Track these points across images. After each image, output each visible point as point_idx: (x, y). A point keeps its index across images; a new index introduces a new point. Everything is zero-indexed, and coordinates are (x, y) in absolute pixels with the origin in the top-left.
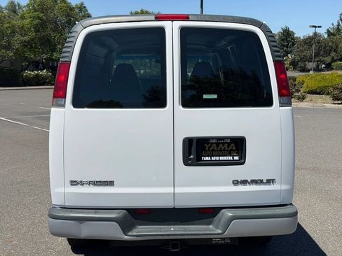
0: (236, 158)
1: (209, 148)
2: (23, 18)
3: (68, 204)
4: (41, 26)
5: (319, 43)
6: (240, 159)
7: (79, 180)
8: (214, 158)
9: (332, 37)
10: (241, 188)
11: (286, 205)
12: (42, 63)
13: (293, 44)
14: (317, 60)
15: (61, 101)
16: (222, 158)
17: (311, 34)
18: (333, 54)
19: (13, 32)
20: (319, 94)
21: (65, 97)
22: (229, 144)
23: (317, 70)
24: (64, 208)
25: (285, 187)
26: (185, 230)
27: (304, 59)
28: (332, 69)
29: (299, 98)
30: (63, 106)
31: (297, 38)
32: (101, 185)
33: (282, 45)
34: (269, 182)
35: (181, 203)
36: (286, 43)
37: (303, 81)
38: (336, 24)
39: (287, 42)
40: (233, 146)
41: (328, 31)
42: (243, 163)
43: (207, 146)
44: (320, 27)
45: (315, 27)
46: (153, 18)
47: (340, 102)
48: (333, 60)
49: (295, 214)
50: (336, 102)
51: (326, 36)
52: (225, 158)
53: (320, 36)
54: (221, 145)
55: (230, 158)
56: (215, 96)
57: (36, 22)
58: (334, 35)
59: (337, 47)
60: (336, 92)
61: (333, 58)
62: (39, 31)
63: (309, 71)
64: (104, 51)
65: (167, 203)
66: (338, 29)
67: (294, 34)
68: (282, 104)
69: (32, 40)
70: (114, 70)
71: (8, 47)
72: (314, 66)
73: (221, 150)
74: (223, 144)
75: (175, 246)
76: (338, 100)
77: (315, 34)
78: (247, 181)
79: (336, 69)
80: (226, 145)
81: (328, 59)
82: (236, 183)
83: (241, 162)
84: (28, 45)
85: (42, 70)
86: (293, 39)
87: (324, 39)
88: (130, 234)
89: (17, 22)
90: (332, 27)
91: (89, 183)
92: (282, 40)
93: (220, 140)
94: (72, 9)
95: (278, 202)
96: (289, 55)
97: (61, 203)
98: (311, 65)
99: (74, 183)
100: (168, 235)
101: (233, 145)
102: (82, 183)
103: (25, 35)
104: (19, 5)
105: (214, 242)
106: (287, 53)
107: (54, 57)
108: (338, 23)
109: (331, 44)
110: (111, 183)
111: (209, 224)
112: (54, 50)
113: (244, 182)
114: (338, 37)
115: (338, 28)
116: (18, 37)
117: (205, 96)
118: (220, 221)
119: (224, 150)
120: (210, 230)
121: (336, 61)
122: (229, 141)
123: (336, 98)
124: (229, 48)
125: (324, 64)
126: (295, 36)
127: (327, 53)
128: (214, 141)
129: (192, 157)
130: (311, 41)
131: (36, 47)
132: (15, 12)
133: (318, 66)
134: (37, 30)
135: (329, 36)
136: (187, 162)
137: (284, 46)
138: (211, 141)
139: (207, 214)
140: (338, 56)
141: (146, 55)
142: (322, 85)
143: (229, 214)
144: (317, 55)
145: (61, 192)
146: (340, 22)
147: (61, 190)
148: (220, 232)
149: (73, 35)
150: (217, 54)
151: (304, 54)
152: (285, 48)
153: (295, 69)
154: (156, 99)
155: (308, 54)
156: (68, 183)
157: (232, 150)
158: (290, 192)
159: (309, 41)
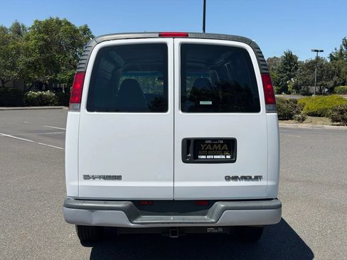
0: (228, 157)
1: (205, 148)
2: (28, 39)
3: (81, 196)
4: (46, 47)
5: (321, 67)
6: (232, 157)
7: (91, 174)
8: (209, 157)
9: (334, 61)
10: (232, 183)
11: (272, 199)
12: (46, 84)
13: (296, 68)
14: (319, 84)
15: (76, 106)
16: (215, 157)
17: (314, 58)
18: (335, 78)
19: (18, 53)
20: (320, 116)
21: (80, 102)
22: (222, 145)
23: (320, 93)
24: (78, 199)
25: (270, 183)
26: (183, 219)
27: (307, 83)
28: (335, 93)
29: (299, 120)
30: (78, 110)
31: (300, 62)
32: (110, 179)
33: (285, 69)
34: (257, 178)
35: (179, 196)
36: (289, 68)
37: (304, 104)
38: (339, 49)
39: (290, 66)
40: (225, 147)
41: (331, 56)
42: (234, 161)
43: (203, 146)
44: (322, 51)
45: (317, 51)
46: (157, 35)
47: (339, 123)
48: (336, 85)
49: (280, 206)
50: (335, 123)
51: (329, 61)
52: (219, 157)
53: (323, 60)
54: (215, 145)
55: (223, 157)
56: (210, 103)
57: (41, 43)
58: (337, 59)
59: (340, 71)
60: (335, 113)
61: (336, 82)
62: (43, 52)
63: (311, 94)
64: (112, 67)
65: (168, 196)
66: (341, 54)
67: (297, 58)
68: (268, 111)
69: (37, 61)
70: (120, 85)
71: (13, 68)
72: (317, 90)
73: (215, 150)
74: (217, 144)
75: (174, 233)
76: (337, 121)
77: (318, 58)
78: (237, 177)
79: (339, 94)
80: (219, 146)
81: (331, 84)
82: (228, 178)
83: (233, 160)
84: (33, 66)
85: (46, 90)
86: (295, 63)
87: (327, 63)
88: (135, 222)
89: (22, 43)
90: (334, 51)
91: (100, 177)
92: (285, 64)
93: (214, 141)
94: (76, 31)
95: (264, 196)
96: (292, 79)
97: (75, 195)
98: (313, 89)
99: (86, 177)
100: (168, 223)
101: (225, 145)
102: (94, 178)
103: (30, 56)
104: (23, 27)
105: (208, 231)
106: (290, 77)
107: (57, 78)
108: (341, 47)
109: (333, 68)
110: (119, 178)
111: (205, 215)
112: (58, 71)
113: (235, 178)
114: (341, 61)
115: (341, 52)
116: (22, 57)
117: (201, 103)
118: (213, 212)
119: (218, 150)
120: (205, 219)
121: (338, 85)
122: (222, 142)
123: (335, 120)
124: (226, 65)
125: (327, 88)
126: (299, 60)
127: (330, 77)
128: (209, 142)
129: (189, 155)
130: (314, 65)
131: (40, 69)
132: (19, 33)
133: (320, 90)
134: (42, 52)
135: (332, 60)
136: (185, 159)
137: (287, 70)
138: (207, 142)
139: (202, 205)
140: (340, 81)
141: (150, 72)
142: (322, 107)
143: (222, 205)
144: (319, 79)
145: (75, 186)
146: (343, 47)
147: (75, 183)
148: (214, 221)
149: (88, 49)
150: (215, 71)
151: (307, 77)
152: (288, 72)
153: (298, 93)
154: (159, 105)
155: (310, 78)
156: (82, 177)
157: (225, 150)
158: (276, 187)
159: (312, 65)
